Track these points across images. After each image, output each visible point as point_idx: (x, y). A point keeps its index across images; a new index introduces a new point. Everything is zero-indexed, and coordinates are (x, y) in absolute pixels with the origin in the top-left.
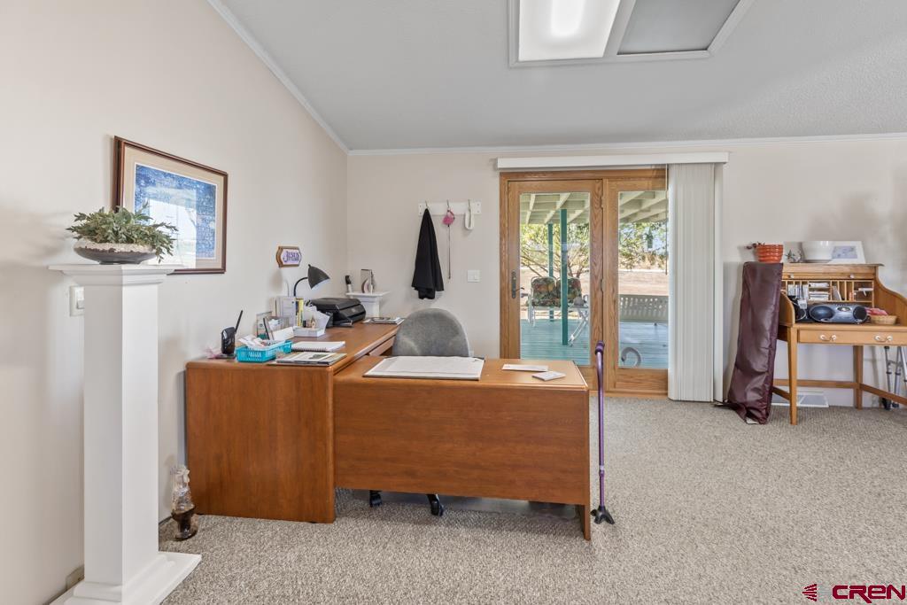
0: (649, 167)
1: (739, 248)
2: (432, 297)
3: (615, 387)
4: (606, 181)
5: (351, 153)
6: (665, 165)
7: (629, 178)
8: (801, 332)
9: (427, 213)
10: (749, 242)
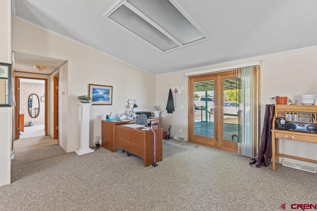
0: (233, 70)
1: (270, 98)
2: (172, 113)
3: (222, 147)
4: (219, 76)
5: (157, 76)
6: (236, 69)
7: (226, 75)
8: (276, 133)
9: (170, 90)
10: (275, 96)
